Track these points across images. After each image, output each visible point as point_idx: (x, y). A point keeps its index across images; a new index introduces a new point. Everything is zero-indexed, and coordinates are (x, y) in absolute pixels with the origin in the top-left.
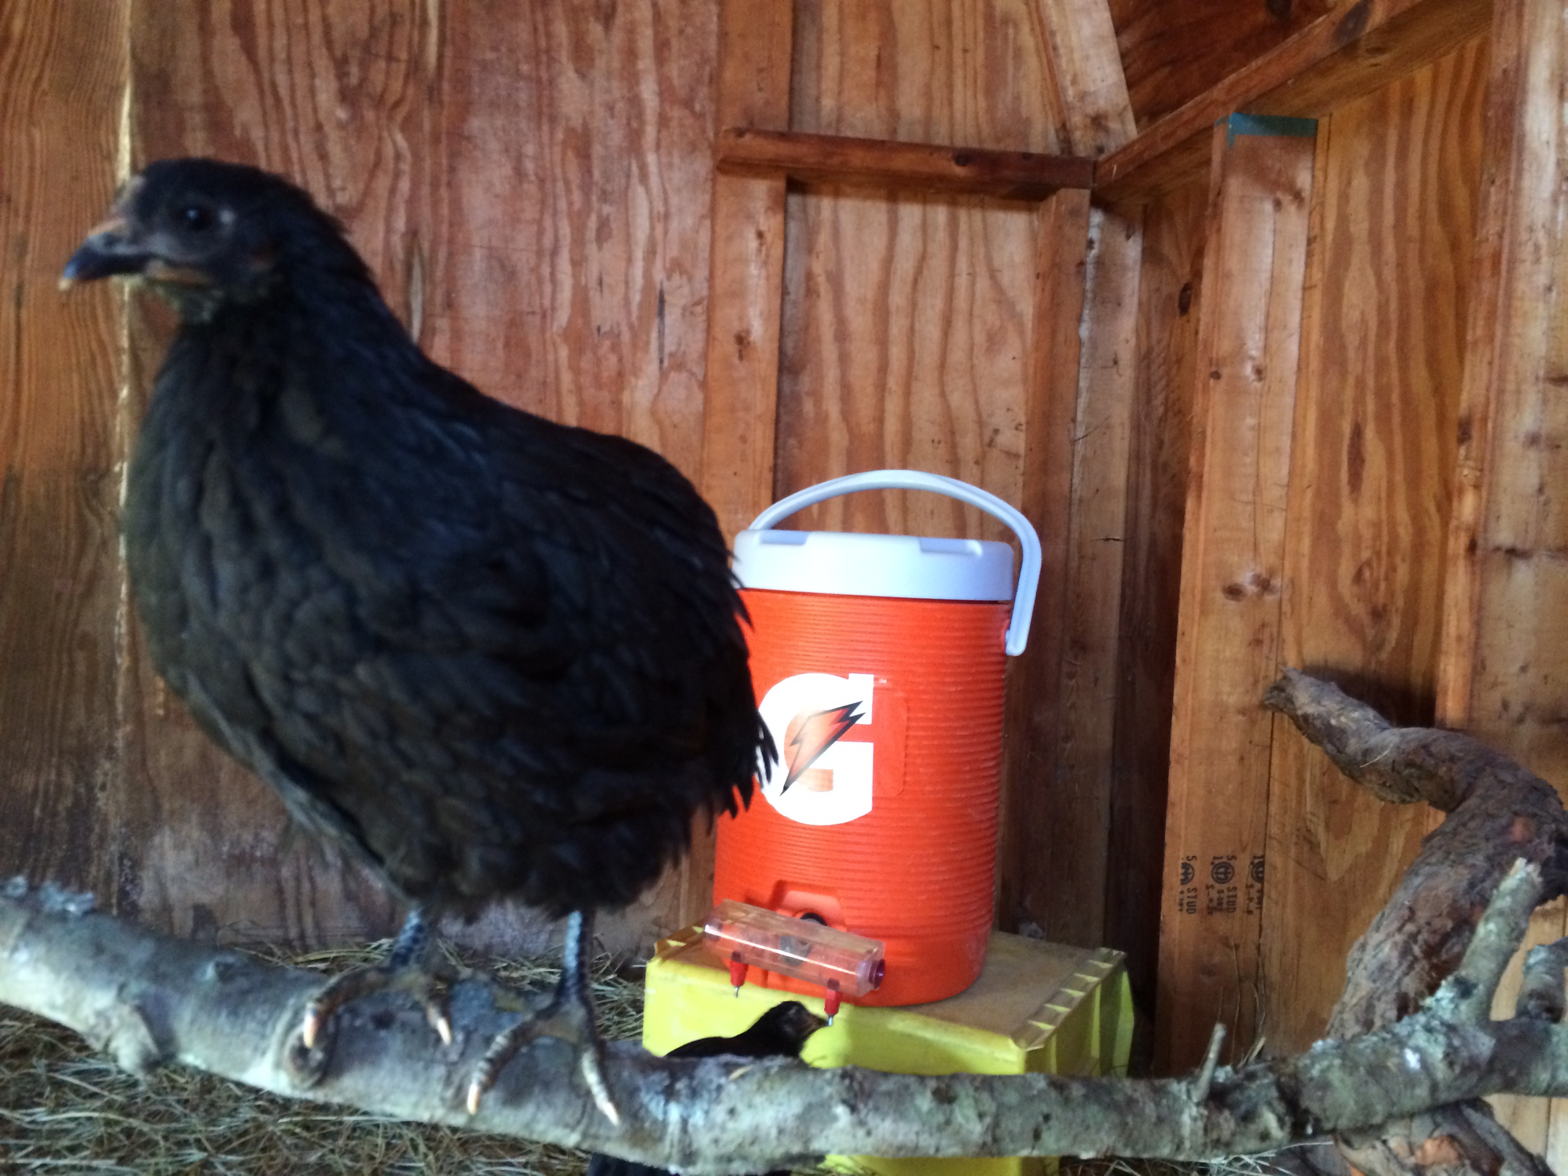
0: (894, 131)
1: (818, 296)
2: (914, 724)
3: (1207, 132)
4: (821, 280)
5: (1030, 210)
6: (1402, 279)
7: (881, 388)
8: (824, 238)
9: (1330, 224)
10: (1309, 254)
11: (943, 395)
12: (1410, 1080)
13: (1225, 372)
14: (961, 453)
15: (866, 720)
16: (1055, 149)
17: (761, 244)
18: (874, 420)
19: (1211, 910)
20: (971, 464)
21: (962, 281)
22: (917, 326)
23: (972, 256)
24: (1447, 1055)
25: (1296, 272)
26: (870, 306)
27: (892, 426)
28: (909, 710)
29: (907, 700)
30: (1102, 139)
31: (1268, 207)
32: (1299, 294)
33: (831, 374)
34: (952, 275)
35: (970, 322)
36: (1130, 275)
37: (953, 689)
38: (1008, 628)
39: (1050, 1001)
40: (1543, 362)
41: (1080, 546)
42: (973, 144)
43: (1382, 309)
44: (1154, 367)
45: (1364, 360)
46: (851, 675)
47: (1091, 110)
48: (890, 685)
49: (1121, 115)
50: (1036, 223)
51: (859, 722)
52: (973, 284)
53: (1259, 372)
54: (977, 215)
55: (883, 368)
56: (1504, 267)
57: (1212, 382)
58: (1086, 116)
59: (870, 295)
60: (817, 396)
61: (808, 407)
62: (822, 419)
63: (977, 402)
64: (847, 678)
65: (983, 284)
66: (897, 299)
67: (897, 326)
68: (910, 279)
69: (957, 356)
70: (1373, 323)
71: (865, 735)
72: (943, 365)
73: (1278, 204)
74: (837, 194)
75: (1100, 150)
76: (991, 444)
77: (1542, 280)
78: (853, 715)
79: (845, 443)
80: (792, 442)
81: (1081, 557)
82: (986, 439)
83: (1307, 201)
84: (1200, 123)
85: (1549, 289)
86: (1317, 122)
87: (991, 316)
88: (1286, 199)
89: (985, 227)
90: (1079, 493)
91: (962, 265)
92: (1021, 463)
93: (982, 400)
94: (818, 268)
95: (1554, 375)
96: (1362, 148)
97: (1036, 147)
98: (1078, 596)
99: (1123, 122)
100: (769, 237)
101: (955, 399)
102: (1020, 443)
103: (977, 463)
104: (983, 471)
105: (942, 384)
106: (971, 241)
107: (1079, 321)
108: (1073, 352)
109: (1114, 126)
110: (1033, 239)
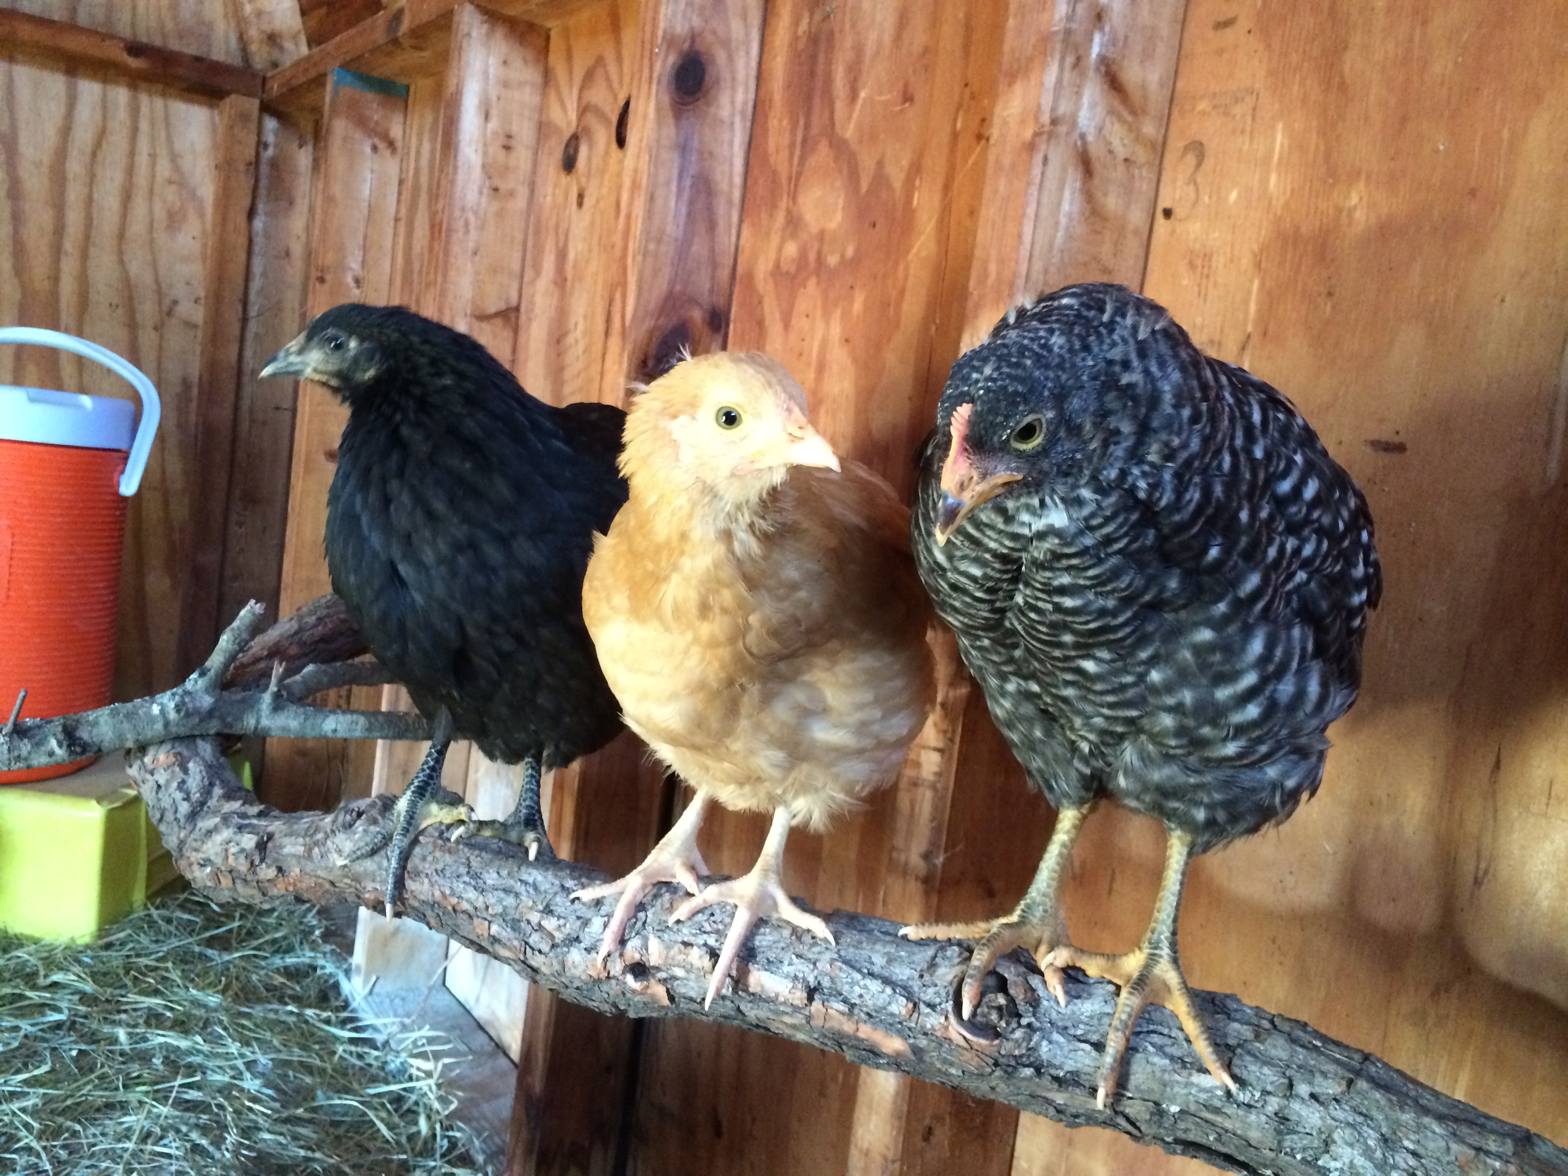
0: (74, 14)
2: (18, 548)
5: (211, 106)
7: (57, 249)
9: (411, 173)
10: (400, 193)
11: (121, 262)
12: (152, 720)
13: (328, 277)
14: (139, 318)
16: (236, 59)
18: (49, 278)
20: (150, 330)
21: (142, 160)
22: (95, 196)
23: (153, 139)
24: (176, 706)
25: (390, 205)
26: (45, 170)
27: (68, 287)
28: (13, 536)
29: (10, 527)
30: (276, 55)
31: (368, 150)
32: (392, 223)
33: (4, 230)
34: (132, 154)
35: (150, 199)
36: (302, 180)
37: (59, 520)
38: (123, 472)
41: (251, 411)
47: (267, 28)
49: (295, 37)
50: (217, 118)
52: (153, 165)
53: (358, 281)
54: (159, 102)
55: (59, 230)
57: (319, 285)
58: (263, 32)
59: (47, 160)
63: (156, 274)
65: (163, 166)
66: (75, 167)
67: (74, 193)
68: (89, 150)
69: (137, 227)
72: (121, 236)
73: (375, 148)
75: (275, 65)
76: (170, 313)
77: (470, 246)
79: (18, 296)
81: (252, 421)
82: (165, 308)
83: (399, 149)
85: (475, 253)
86: (408, 88)
87: (171, 194)
88: (381, 145)
89: (166, 114)
90: (252, 365)
91: (143, 145)
92: (200, 334)
93: (162, 271)
96: (429, 118)
98: (249, 456)
99: (296, 44)
101: (134, 268)
102: (198, 315)
103: (156, 328)
104: (161, 337)
105: (120, 253)
106: (153, 124)
107: (251, 213)
108: (242, 241)
109: (288, 45)
110: (214, 131)
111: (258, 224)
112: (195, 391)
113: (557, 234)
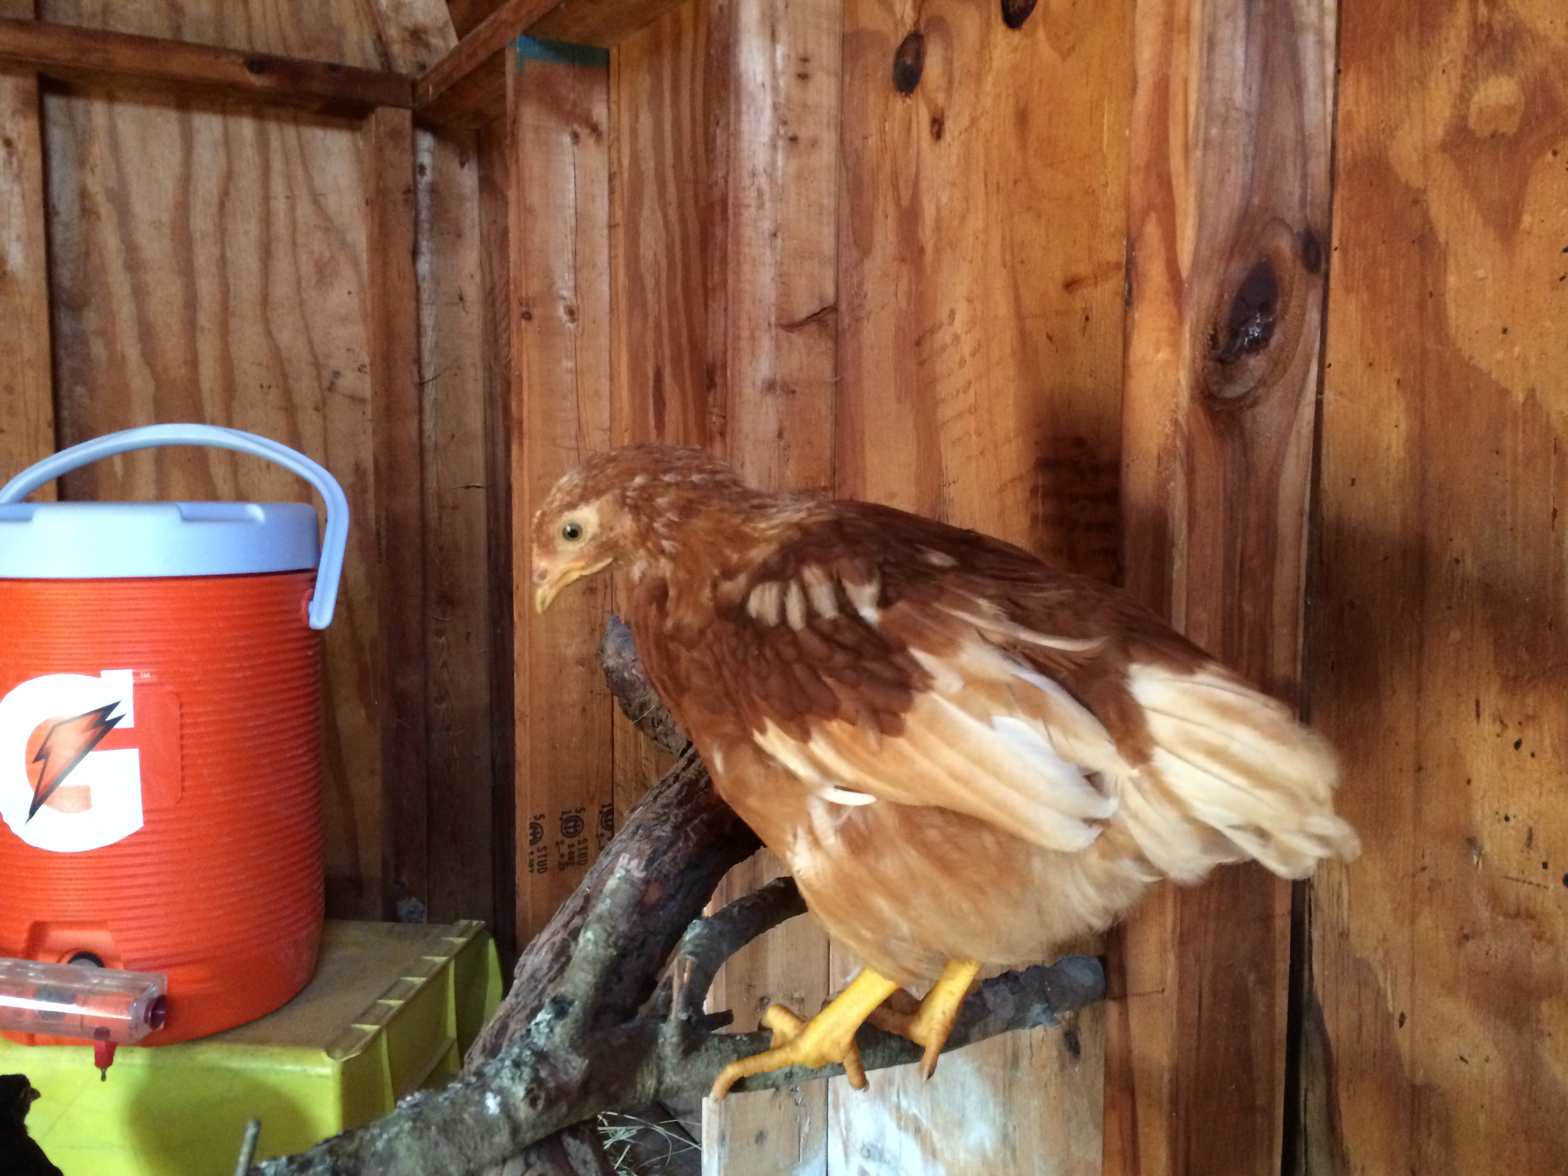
0: (178, 29)
1: (98, 218)
2: (189, 721)
3: (500, 53)
4: (100, 199)
5: (353, 127)
6: (683, 220)
7: (191, 326)
8: (99, 150)
9: (626, 162)
10: (612, 191)
11: (268, 333)
12: (488, 1127)
13: (536, 312)
14: (296, 398)
15: (127, 722)
16: (375, 64)
17: (10, 154)
18: (185, 363)
19: (562, 866)
20: (310, 411)
21: (280, 205)
22: (229, 254)
23: (289, 179)
24: (529, 1091)
25: (601, 210)
26: (168, 231)
27: (209, 371)
28: (181, 706)
29: (178, 695)
30: (423, 55)
31: (567, 139)
32: (605, 232)
33: (125, 310)
34: (266, 199)
35: (295, 254)
36: (469, 204)
37: (239, 675)
38: (311, 598)
39: (384, 996)
40: (773, 309)
41: (439, 496)
42: (278, 51)
43: (670, 248)
44: (498, 304)
45: (659, 302)
46: (103, 673)
47: (408, 23)
48: (155, 679)
49: (442, 32)
50: (361, 144)
51: (118, 726)
52: (292, 208)
53: (571, 312)
54: (291, 131)
55: (191, 303)
56: (730, 212)
57: (523, 322)
58: (405, 29)
59: (166, 218)
60: (108, 336)
61: (98, 348)
62: (118, 363)
63: (310, 343)
64: (99, 676)
65: (304, 209)
66: (201, 223)
67: (204, 255)
68: (215, 200)
69: (281, 290)
70: (664, 262)
71: (126, 740)
72: (265, 301)
73: (575, 137)
74: (111, 98)
75: (422, 67)
76: (332, 388)
77: (766, 225)
78: (110, 717)
80: (80, 390)
81: (442, 507)
82: (326, 383)
83: (605, 135)
84: (494, 46)
85: (775, 235)
86: (607, 52)
87: (318, 245)
88: (584, 132)
89: (301, 147)
90: (433, 438)
91: (278, 186)
92: (369, 409)
93: (317, 339)
94: (95, 186)
95: (784, 322)
96: (645, 82)
97: (353, 59)
98: (441, 548)
99: (445, 39)
100: (21, 146)
101: (284, 337)
102: (365, 386)
103: (317, 409)
104: (325, 418)
105: (266, 321)
106: (287, 162)
107: (415, 253)
108: (407, 288)
109: (436, 41)
110: (359, 161)
111: (424, 265)
112: (371, 478)
113: (896, 187)
